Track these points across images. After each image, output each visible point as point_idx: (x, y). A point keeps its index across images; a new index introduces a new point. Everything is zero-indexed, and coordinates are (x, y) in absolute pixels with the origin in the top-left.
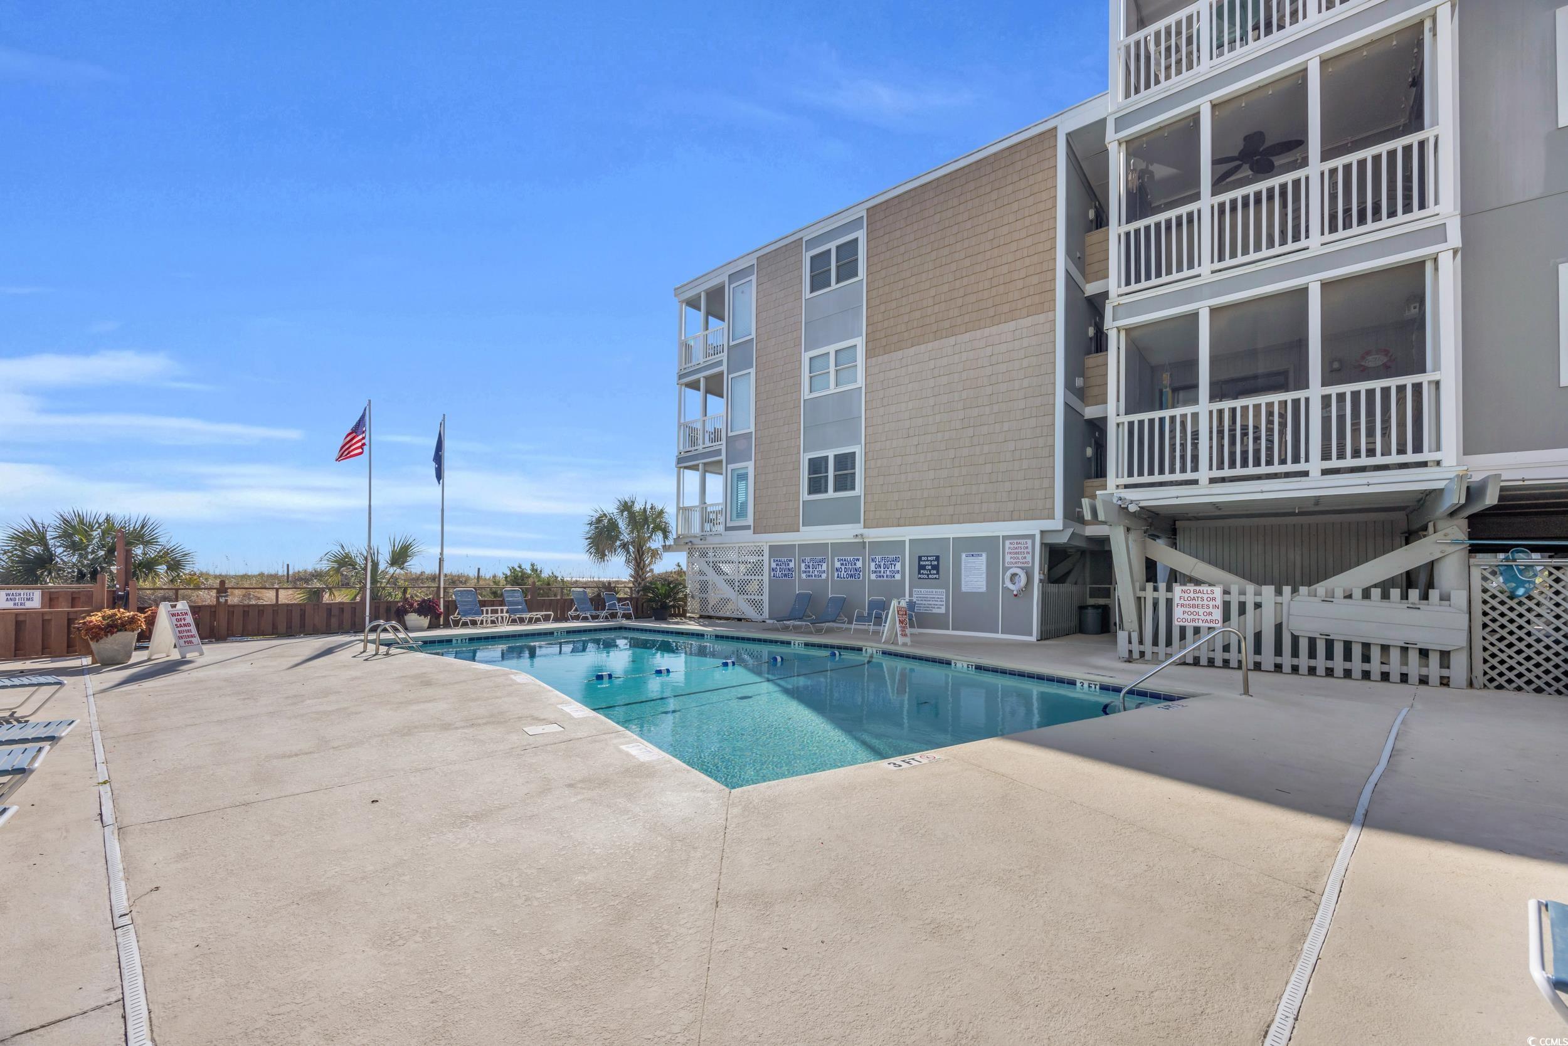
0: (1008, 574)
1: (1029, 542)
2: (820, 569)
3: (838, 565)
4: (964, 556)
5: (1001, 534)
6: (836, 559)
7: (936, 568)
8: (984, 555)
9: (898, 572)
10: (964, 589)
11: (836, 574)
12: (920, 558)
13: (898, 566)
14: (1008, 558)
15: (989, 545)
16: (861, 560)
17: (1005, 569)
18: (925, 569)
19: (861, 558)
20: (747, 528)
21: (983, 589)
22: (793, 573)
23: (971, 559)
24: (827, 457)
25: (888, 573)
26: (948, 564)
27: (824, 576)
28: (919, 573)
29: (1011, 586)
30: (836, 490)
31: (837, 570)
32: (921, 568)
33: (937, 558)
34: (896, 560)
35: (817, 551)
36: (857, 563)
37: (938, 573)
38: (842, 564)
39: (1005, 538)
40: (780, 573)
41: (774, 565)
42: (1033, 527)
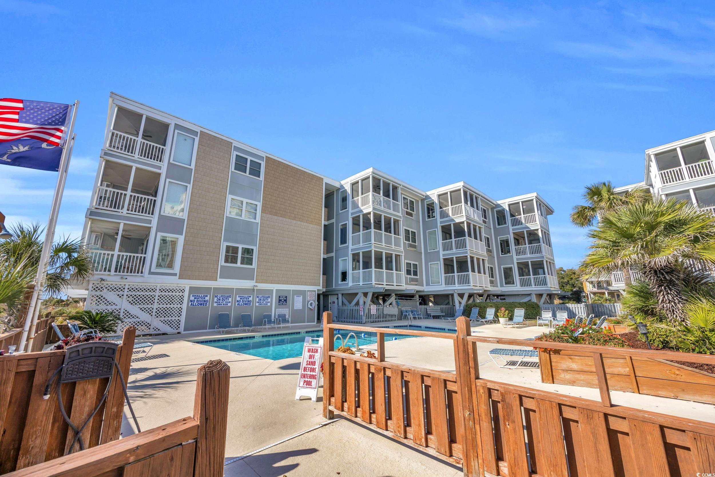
0: (310, 303)
1: (314, 293)
2: (227, 301)
3: (238, 299)
4: (295, 296)
5: (307, 290)
6: (238, 296)
7: (286, 301)
8: (302, 296)
9: (269, 302)
10: (295, 308)
11: (237, 303)
12: (279, 297)
13: (269, 300)
14: (308, 298)
15: (303, 293)
16: (252, 297)
17: (308, 302)
18: (281, 301)
19: (252, 296)
20: (175, 275)
21: (301, 308)
22: (208, 303)
23: (298, 298)
24: (238, 247)
25: (265, 303)
26: (290, 300)
27: (229, 304)
28: (279, 303)
29: (311, 307)
30: (242, 263)
31: (238, 301)
32: (280, 300)
33: (286, 297)
34: (269, 297)
35: (227, 292)
36: (250, 298)
37: (286, 303)
38: (241, 299)
39: (308, 291)
40: (197, 303)
41: (192, 298)
42: (315, 288)
